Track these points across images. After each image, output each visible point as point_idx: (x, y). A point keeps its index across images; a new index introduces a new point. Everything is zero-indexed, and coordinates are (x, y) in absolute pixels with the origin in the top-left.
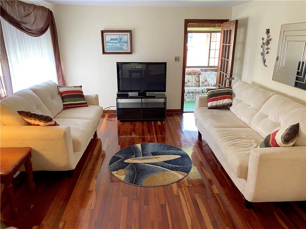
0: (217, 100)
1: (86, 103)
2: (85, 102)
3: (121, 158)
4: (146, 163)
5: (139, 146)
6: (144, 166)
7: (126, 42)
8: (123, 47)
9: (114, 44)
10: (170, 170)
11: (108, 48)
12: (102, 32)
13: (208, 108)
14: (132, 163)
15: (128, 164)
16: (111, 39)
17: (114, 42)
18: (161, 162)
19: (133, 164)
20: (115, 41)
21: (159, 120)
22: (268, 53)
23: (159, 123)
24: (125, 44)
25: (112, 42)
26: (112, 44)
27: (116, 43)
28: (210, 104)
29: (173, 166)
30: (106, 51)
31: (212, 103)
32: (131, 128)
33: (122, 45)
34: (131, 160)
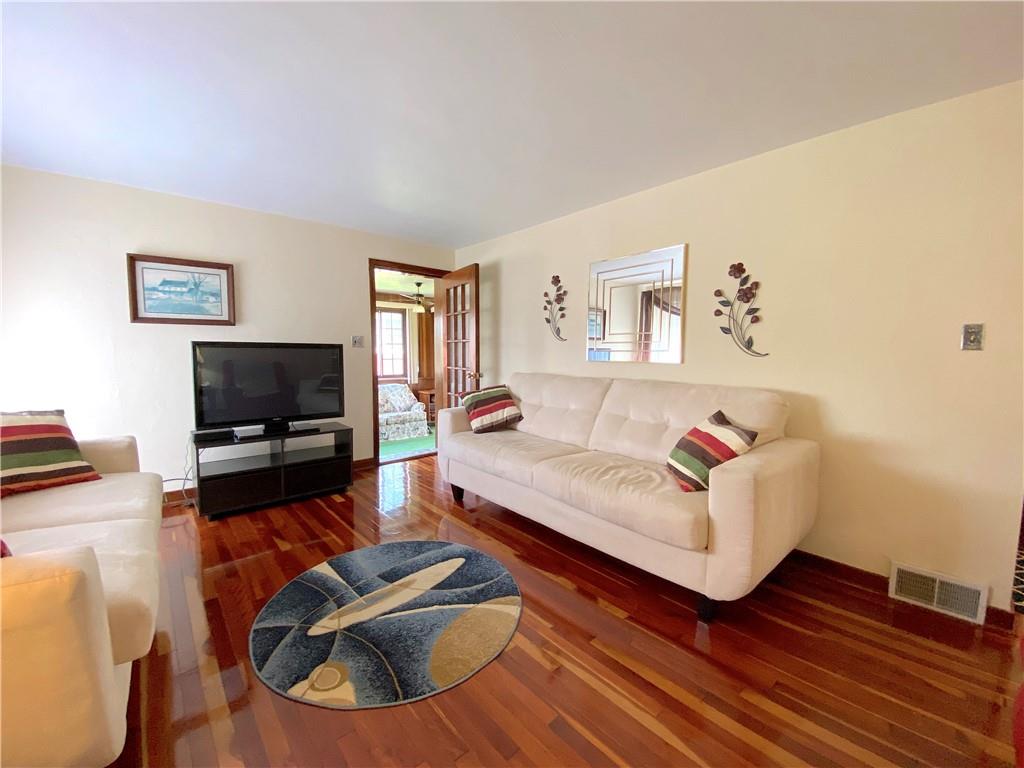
0: (490, 411)
1: (89, 469)
2: (84, 464)
3: (290, 628)
4: (391, 612)
5: (324, 569)
6: (389, 622)
7: (213, 295)
8: (206, 306)
9: (173, 296)
10: (471, 605)
11: (150, 307)
12: (133, 259)
13: (476, 432)
14: (344, 629)
15: (330, 637)
16: (165, 283)
17: (173, 289)
18: (427, 591)
19: (349, 629)
20: (179, 289)
21: (335, 492)
22: (563, 316)
23: (338, 499)
24: (212, 299)
25: (167, 289)
26: (167, 296)
27: (182, 293)
28: (476, 423)
29: (468, 589)
30: (142, 314)
31: (482, 421)
32: (259, 530)
33: (203, 301)
34: (331, 619)
